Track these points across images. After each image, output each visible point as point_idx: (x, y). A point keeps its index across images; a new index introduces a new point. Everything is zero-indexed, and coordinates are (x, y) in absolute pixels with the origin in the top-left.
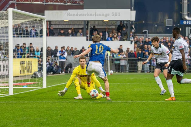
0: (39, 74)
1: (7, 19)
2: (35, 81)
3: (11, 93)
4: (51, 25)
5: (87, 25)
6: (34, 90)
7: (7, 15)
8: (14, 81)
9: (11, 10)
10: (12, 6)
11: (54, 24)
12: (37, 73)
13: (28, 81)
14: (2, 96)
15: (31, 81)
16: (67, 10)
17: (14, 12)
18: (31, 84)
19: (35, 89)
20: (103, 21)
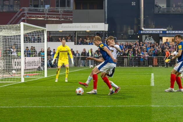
0: (42, 68)
1: (20, 30)
2: (39, 72)
3: (23, 80)
4: (50, 34)
5: (75, 34)
6: (39, 79)
7: (20, 27)
8: (25, 73)
9: (22, 24)
10: (24, 21)
11: (52, 33)
12: (41, 67)
13: (34, 72)
14: (16, 83)
15: (37, 72)
16: (61, 24)
17: (24, 25)
18: (37, 75)
19: (40, 78)
20: (86, 31)
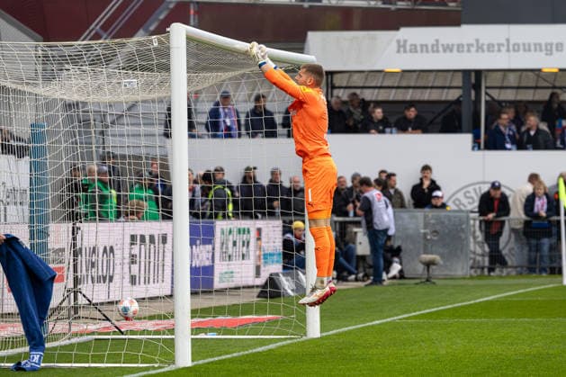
0: (287, 284)
1: (166, 68)
2: (275, 310)
3: (184, 358)
4: (333, 87)
5: (477, 87)
6: (272, 346)
7: (164, 52)
8: (194, 313)
9: (179, 32)
10: (180, 15)
11: (344, 84)
12: (281, 275)
13: (247, 309)
14: (147, 369)
15: (260, 310)
16: (397, 29)
17: (190, 39)
18: (261, 323)
19: (277, 341)
20: (537, 72)
